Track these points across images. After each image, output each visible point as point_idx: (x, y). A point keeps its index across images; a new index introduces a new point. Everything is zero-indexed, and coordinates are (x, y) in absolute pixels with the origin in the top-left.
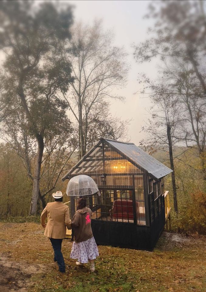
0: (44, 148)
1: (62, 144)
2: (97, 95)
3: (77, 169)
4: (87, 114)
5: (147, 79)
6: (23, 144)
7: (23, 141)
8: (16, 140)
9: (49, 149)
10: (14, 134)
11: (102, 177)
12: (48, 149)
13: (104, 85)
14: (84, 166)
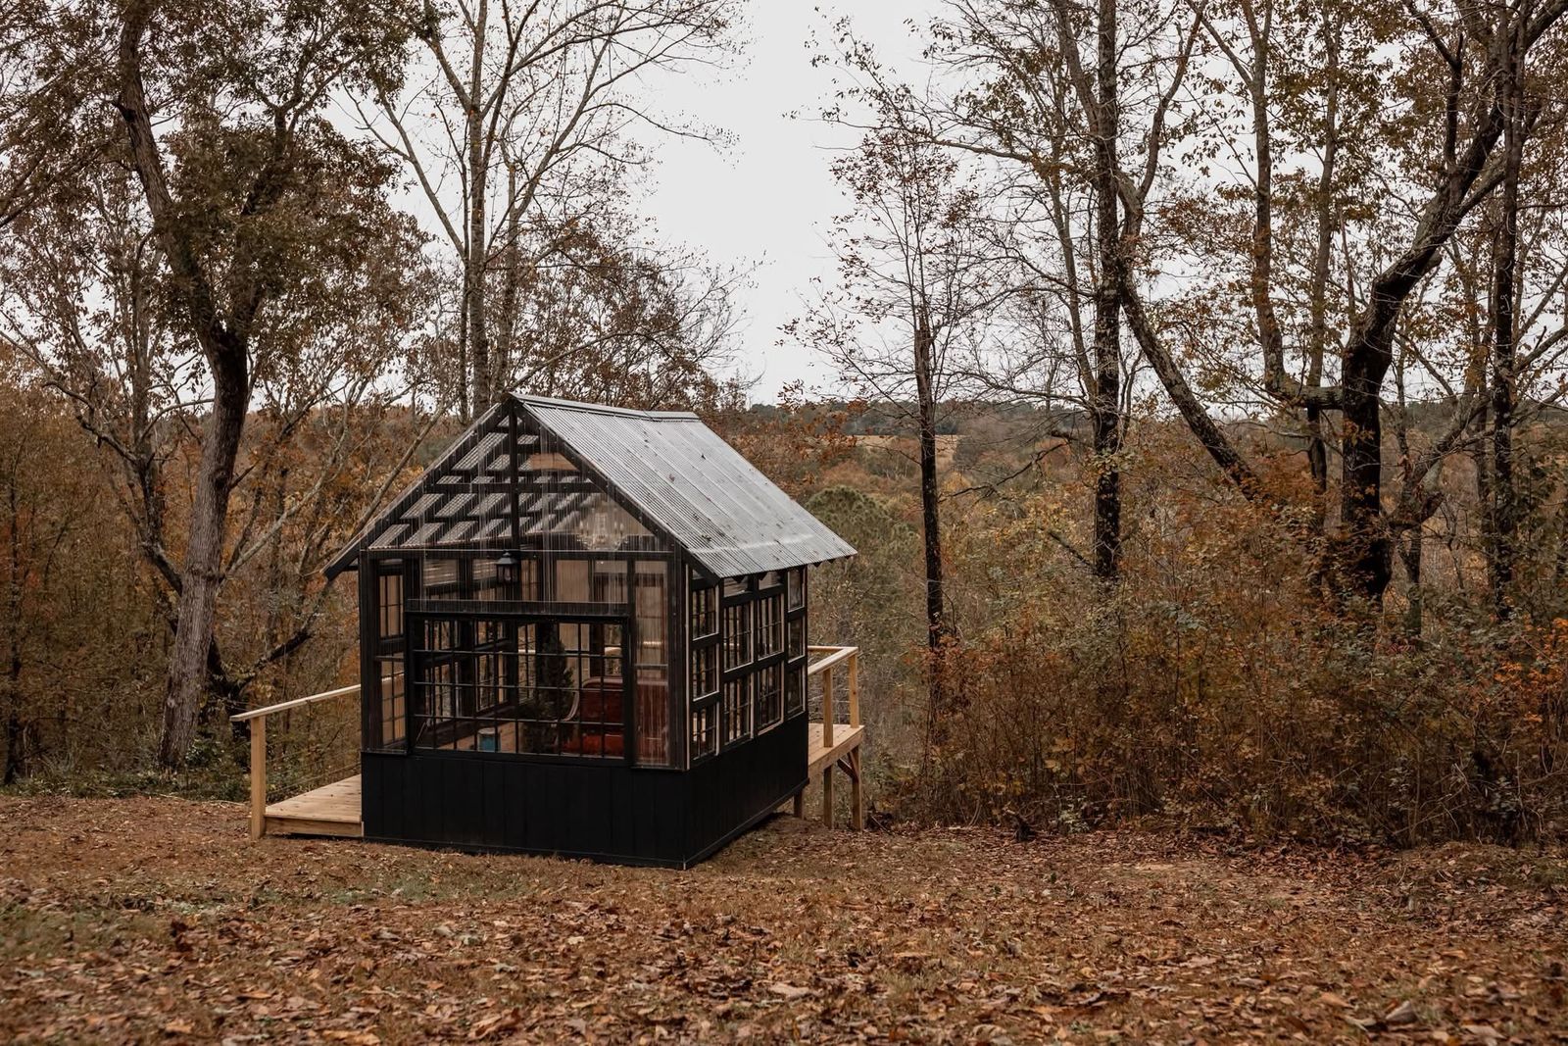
0: (255, 392)
1: (366, 372)
2: (580, 112)
3: (398, 529)
4: (514, 214)
5: (861, 49)
6: (117, 356)
7: (120, 340)
8: (71, 330)
9: (283, 401)
10: (64, 289)
11: (504, 566)
12: (276, 396)
13: (621, 54)
14: (430, 517)
